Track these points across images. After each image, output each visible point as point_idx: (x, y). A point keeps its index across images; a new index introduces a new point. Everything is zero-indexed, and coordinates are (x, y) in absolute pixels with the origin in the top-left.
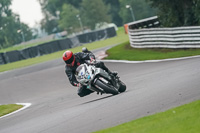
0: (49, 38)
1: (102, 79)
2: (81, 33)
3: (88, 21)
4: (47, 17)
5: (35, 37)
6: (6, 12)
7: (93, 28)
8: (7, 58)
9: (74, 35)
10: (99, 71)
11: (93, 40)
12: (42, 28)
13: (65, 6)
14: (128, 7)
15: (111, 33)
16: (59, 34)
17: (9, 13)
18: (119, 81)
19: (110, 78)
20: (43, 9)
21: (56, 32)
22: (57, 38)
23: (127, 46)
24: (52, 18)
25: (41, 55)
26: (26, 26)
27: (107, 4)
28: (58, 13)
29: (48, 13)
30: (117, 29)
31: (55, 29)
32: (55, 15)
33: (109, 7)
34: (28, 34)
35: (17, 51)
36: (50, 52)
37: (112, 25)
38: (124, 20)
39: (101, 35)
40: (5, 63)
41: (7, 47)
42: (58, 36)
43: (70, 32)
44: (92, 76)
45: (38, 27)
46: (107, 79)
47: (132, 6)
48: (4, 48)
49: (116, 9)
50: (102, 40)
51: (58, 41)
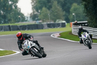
0: (33, 23)
1: (35, 49)
2: (49, 23)
3: (53, 17)
4: (34, 12)
5: (26, 21)
6: (15, 6)
7: (55, 21)
8: (12, 28)
9: (45, 23)
10: (34, 44)
11: (54, 27)
12: (30, 17)
13: (44, 9)
14: (73, 14)
15: (63, 25)
16: (38, 21)
17: (16, 7)
18: (43, 52)
19: (39, 49)
20: (33, 8)
21: (37, 20)
22: (37, 23)
23: (70, 33)
24: (36, 13)
25: (28, 30)
26: (23, 15)
27: (63, 11)
28: (39, 11)
29: (35, 10)
30: (66, 24)
31: (37, 19)
32: (38, 12)
33: (64, 13)
34: (23, 19)
35: (17, 26)
36: (32, 29)
37: (64, 22)
38: (71, 20)
39: (58, 25)
40: (10, 30)
41: (12, 23)
42: (37, 22)
43: (43, 21)
44: (30, 47)
45: (29, 16)
46: (37, 49)
47: (76, 14)
48: (11, 23)
49: (67, 14)
50: (58, 28)
51: (37, 25)
